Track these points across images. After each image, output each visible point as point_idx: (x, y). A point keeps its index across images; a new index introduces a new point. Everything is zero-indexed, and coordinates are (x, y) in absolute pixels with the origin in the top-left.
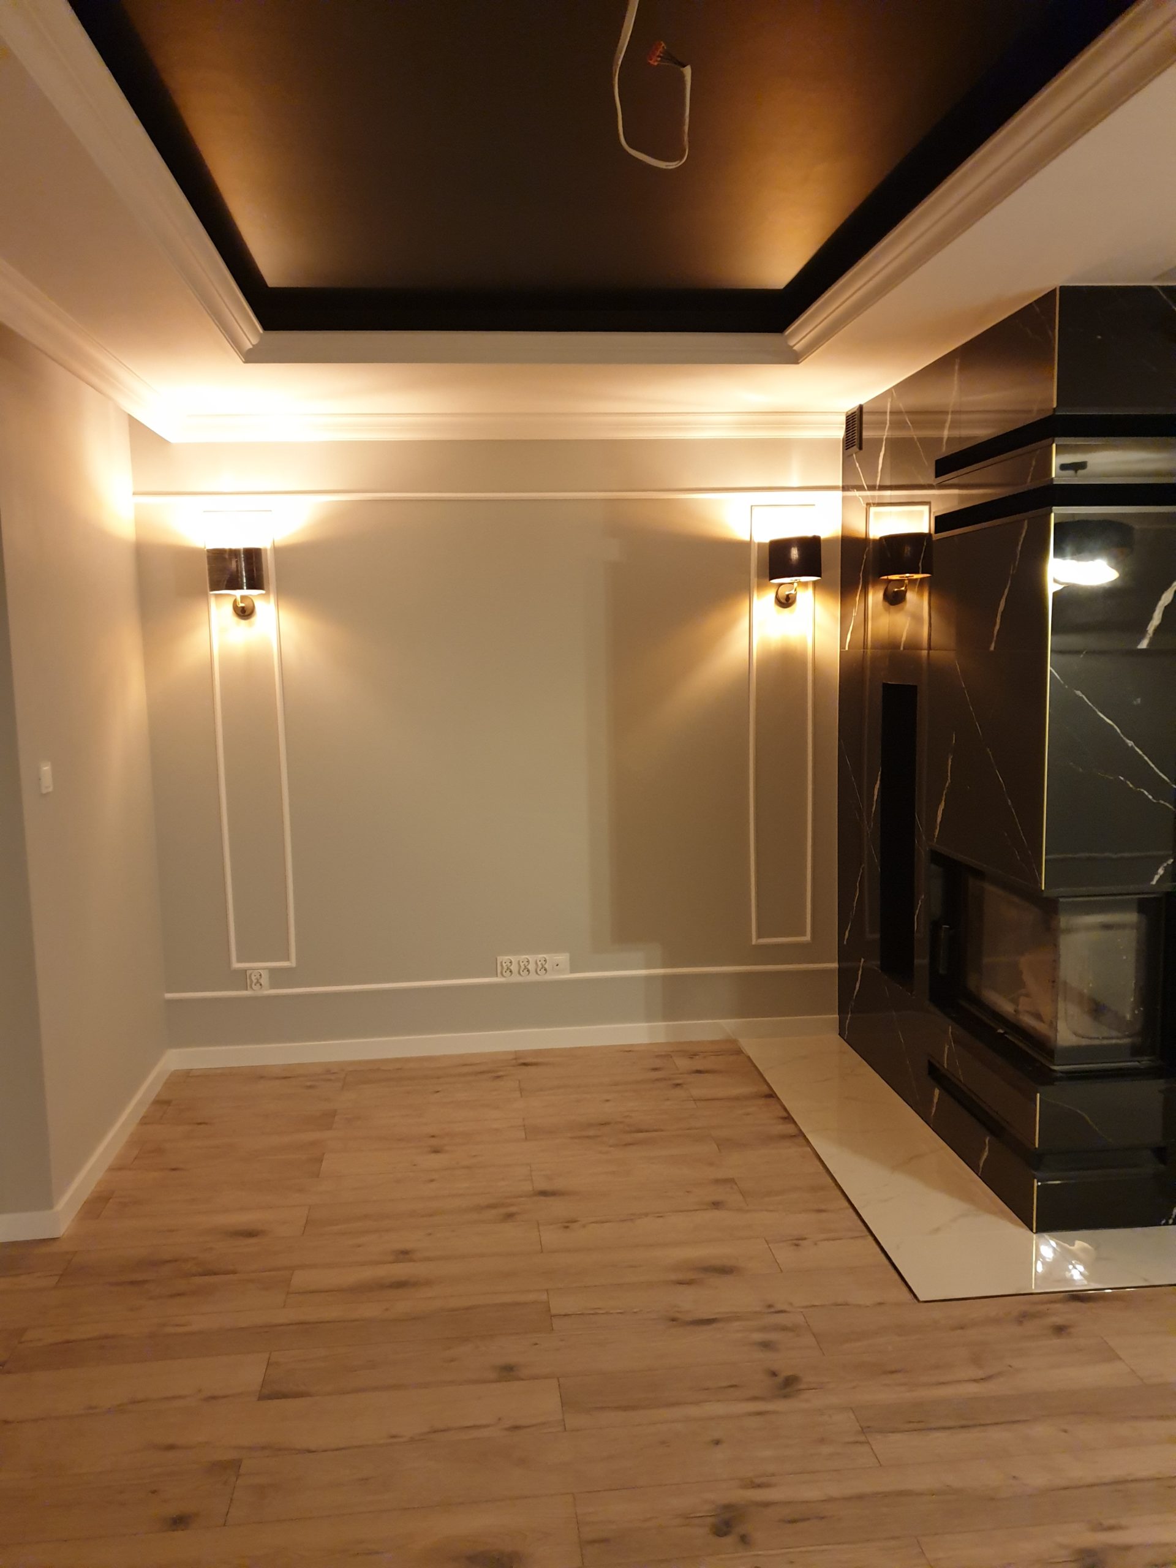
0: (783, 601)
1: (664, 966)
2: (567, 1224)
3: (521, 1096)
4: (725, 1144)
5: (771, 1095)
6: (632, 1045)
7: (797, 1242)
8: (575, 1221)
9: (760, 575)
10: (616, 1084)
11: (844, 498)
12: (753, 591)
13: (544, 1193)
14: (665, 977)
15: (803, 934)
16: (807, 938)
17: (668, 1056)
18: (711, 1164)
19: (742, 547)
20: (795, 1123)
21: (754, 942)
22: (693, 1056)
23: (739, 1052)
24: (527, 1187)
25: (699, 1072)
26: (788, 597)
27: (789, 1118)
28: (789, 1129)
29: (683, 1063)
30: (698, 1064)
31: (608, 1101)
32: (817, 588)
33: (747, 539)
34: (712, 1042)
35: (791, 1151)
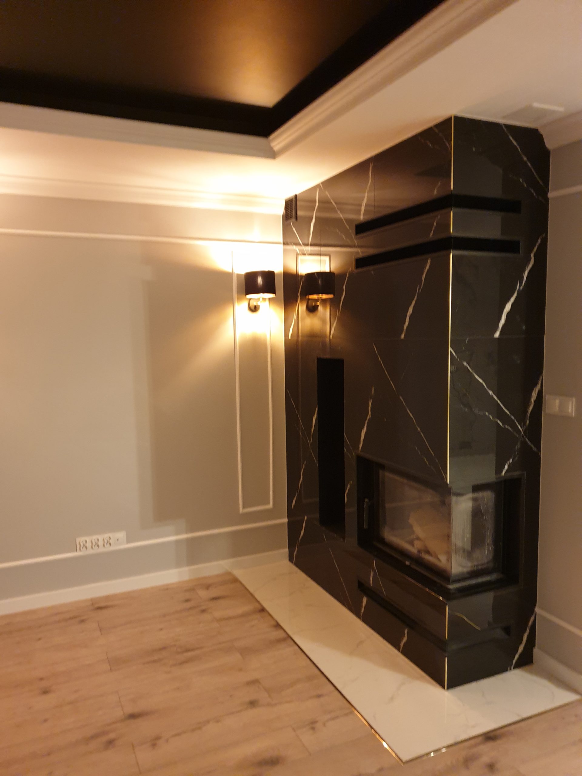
0: (253, 308)
1: (187, 532)
2: (154, 742)
3: (101, 634)
4: (246, 652)
5: (263, 610)
6: (168, 585)
7: (312, 725)
8: (158, 738)
9: (239, 292)
10: (164, 616)
11: (285, 251)
12: (235, 302)
13: (133, 716)
14: (187, 540)
15: (268, 503)
16: (271, 505)
17: (192, 589)
18: (240, 670)
19: (228, 276)
20: (282, 628)
21: (241, 511)
22: (208, 587)
23: (235, 580)
24: (119, 713)
25: (215, 599)
26: (255, 307)
27: (278, 626)
28: (279, 634)
29: (203, 594)
30: (214, 592)
31: (161, 629)
32: (270, 302)
33: (230, 271)
34: (218, 576)
35: (287, 650)
